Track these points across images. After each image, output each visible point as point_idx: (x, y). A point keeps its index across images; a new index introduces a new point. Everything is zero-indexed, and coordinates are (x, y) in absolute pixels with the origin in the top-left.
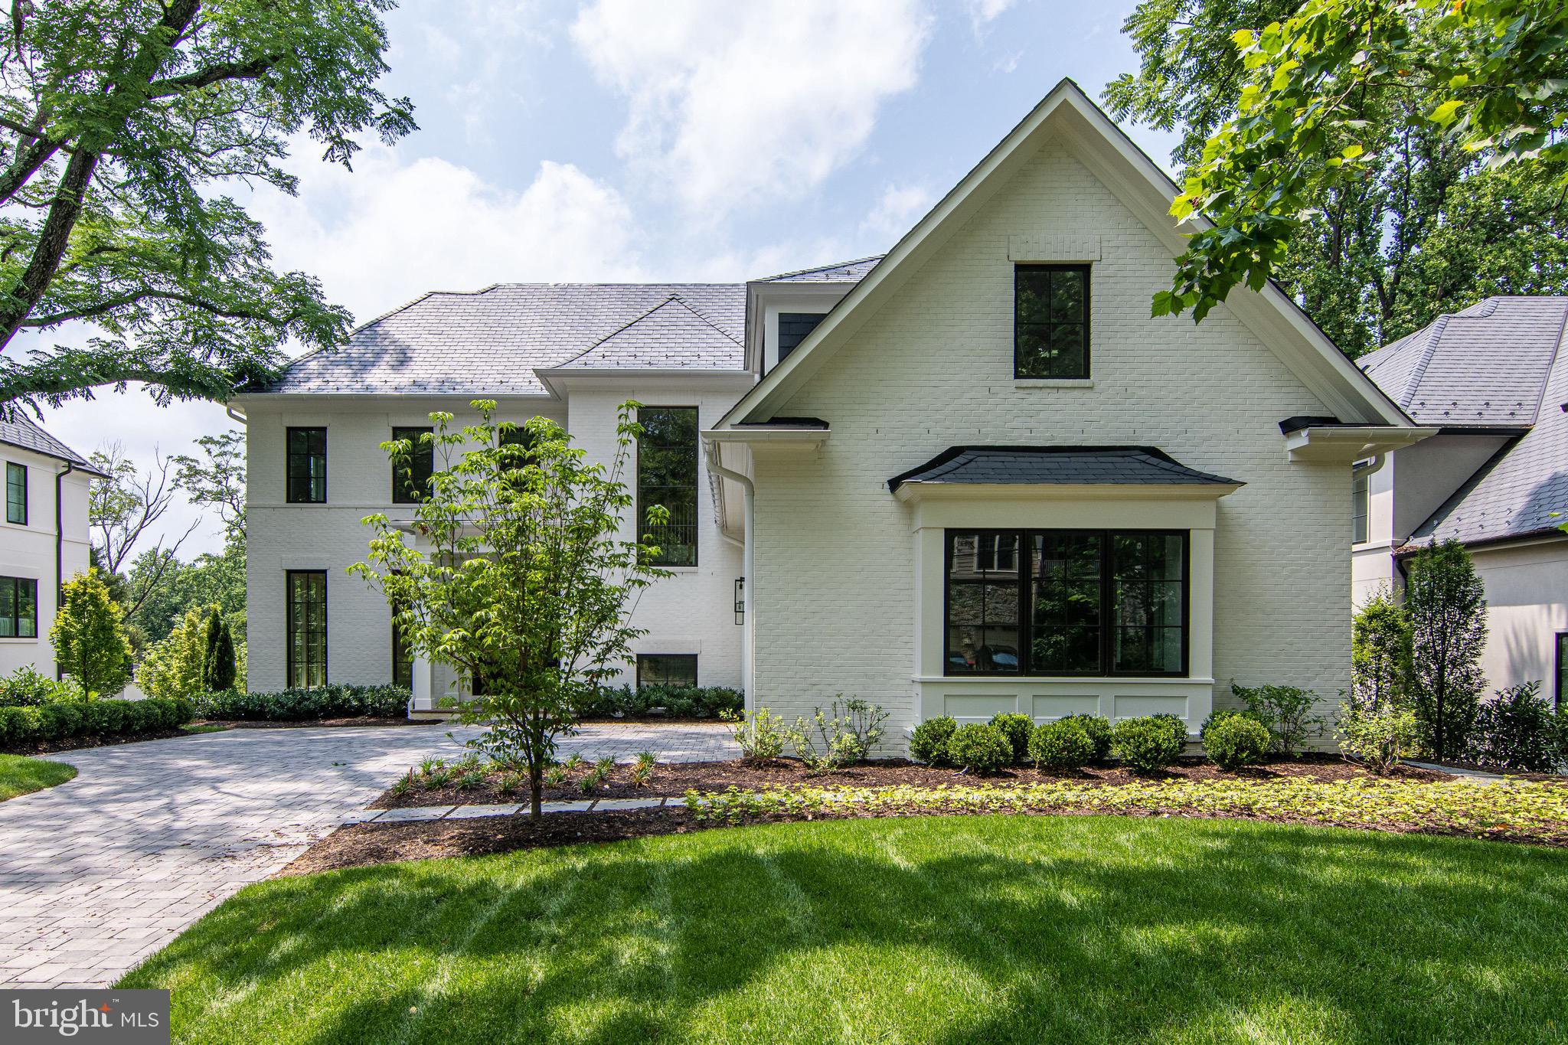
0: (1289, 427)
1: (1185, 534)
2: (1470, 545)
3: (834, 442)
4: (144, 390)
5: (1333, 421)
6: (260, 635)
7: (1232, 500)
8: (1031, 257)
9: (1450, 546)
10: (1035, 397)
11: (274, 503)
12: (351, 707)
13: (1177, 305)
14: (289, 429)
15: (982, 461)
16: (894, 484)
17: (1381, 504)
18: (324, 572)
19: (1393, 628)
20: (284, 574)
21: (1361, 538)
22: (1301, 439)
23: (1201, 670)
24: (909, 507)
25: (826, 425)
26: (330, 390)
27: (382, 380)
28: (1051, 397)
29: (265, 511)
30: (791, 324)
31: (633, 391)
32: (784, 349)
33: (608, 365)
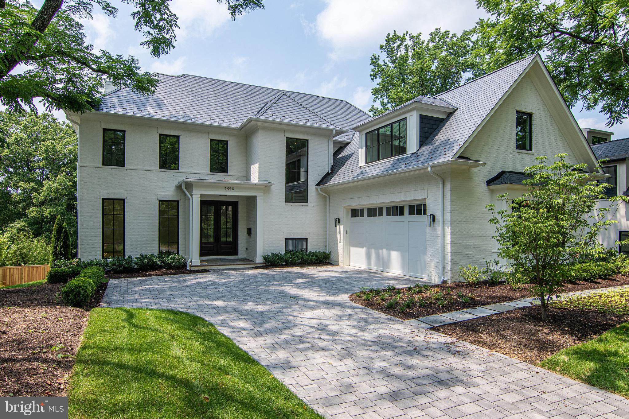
4: (40, 102)
6: (87, 230)
8: (520, 109)
10: (520, 156)
11: (96, 165)
12: (158, 265)
14: (104, 130)
16: (489, 182)
18: (124, 200)
20: (102, 200)
26: (129, 113)
27: (154, 111)
28: (524, 156)
29: (91, 168)
30: (423, 118)
31: (284, 131)
32: (421, 127)
33: (277, 119)
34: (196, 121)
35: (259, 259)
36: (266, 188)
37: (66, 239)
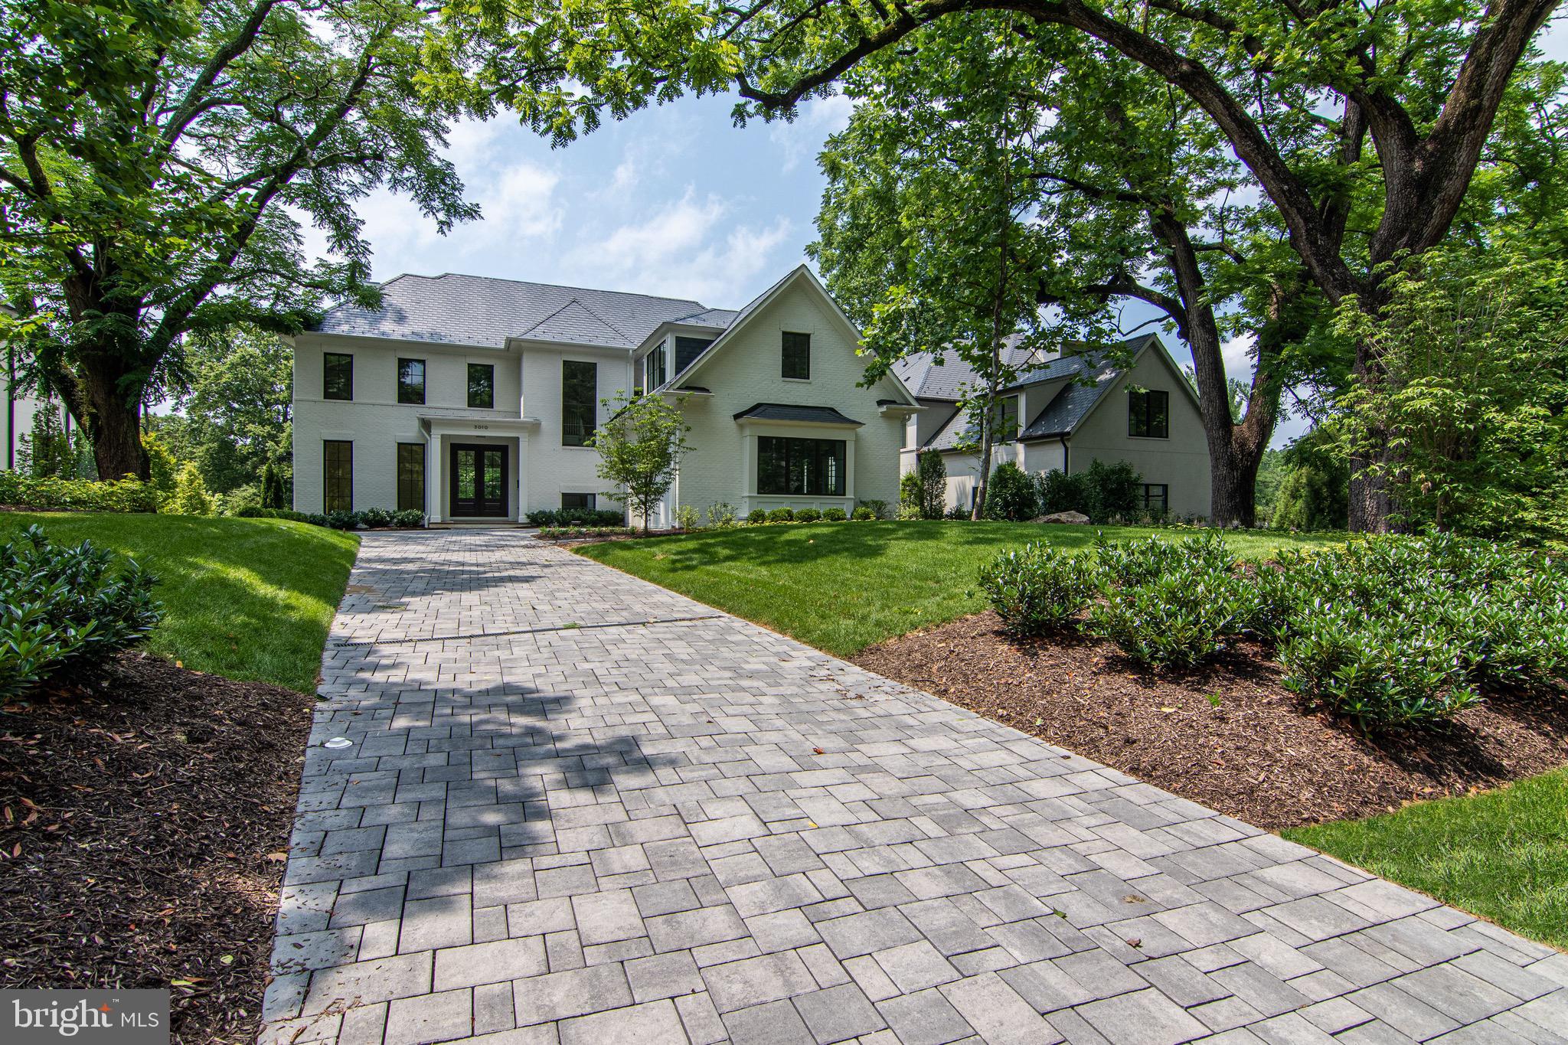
0: (880, 403)
1: (844, 442)
2: (942, 451)
3: (713, 400)
5: (894, 402)
6: (305, 479)
7: (860, 430)
8: (789, 330)
9: (935, 451)
10: (789, 385)
11: (315, 398)
13: (862, 385)
15: (770, 410)
16: (737, 417)
17: (912, 431)
18: (351, 442)
19: (915, 484)
20: (323, 442)
21: (904, 445)
22: (884, 409)
23: (850, 494)
24: (741, 427)
25: (707, 391)
26: (357, 333)
27: (389, 328)
28: (795, 386)
29: (309, 402)
30: (679, 340)
31: (561, 353)
32: (677, 352)
33: (548, 338)
34: (445, 341)
35: (522, 519)
36: (534, 428)
37: (278, 489)
